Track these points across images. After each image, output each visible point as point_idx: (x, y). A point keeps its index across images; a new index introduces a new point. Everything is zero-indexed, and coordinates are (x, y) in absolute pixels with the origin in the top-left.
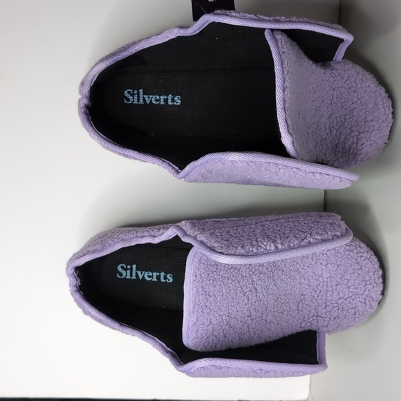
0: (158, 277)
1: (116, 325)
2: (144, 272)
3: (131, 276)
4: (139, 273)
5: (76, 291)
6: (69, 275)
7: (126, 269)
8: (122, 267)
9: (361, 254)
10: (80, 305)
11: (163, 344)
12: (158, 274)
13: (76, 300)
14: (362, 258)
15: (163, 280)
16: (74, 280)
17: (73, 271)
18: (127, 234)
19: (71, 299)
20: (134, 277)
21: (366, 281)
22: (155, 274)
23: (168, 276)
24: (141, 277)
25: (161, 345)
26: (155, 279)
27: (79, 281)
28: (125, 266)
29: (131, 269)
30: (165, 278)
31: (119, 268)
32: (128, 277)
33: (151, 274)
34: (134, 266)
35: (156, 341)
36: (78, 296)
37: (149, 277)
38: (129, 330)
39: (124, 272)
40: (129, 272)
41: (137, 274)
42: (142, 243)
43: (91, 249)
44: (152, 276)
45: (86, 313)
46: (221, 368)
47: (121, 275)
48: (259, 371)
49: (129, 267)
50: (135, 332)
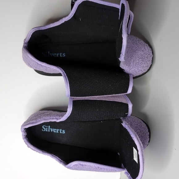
0: (59, 131)
1: (41, 152)
2: (53, 129)
3: (48, 130)
4: (51, 129)
5: (25, 138)
6: (22, 131)
7: (46, 128)
8: (44, 127)
9: (141, 126)
10: (26, 143)
11: (60, 159)
12: (59, 130)
13: (25, 141)
14: (141, 128)
15: (61, 132)
16: (24, 133)
17: (23, 130)
18: (47, 117)
19: (23, 141)
20: (49, 131)
21: (142, 137)
22: (58, 130)
23: (63, 131)
24: (52, 131)
25: (59, 160)
26: (58, 132)
27: (26, 134)
28: (45, 126)
29: (48, 128)
30: (62, 132)
31: (43, 127)
32: (47, 131)
33: (56, 130)
34: (49, 127)
35: (57, 158)
36: (25, 140)
37: (55, 131)
38: (46, 154)
39: (45, 129)
40: (47, 129)
41: (50, 130)
42: (52, 121)
43: (31, 122)
44: (56, 131)
45: (29, 147)
46: (83, 165)
47: (44, 130)
48: (98, 168)
49: (47, 127)
50: (49, 154)
